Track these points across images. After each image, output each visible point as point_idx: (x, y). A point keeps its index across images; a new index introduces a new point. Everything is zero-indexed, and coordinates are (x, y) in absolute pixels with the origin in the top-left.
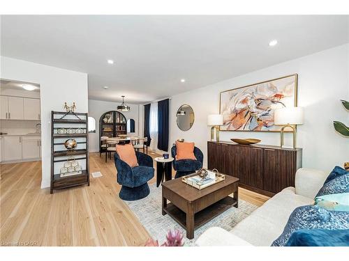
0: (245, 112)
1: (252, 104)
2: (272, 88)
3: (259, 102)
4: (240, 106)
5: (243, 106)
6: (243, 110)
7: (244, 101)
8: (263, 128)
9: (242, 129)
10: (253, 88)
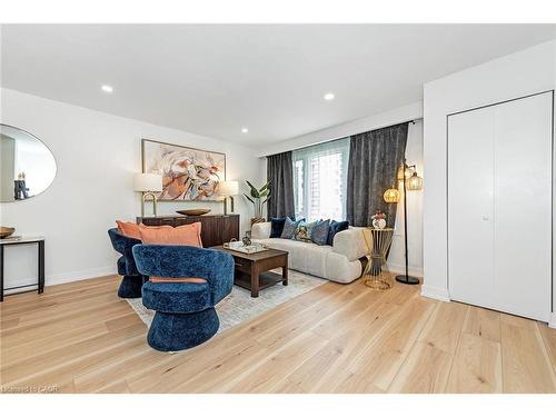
0: (185, 178)
1: (192, 170)
2: (209, 159)
3: (200, 169)
4: (178, 170)
5: (182, 170)
6: (181, 175)
7: (183, 164)
8: (204, 198)
9: (181, 198)
10: (193, 153)
